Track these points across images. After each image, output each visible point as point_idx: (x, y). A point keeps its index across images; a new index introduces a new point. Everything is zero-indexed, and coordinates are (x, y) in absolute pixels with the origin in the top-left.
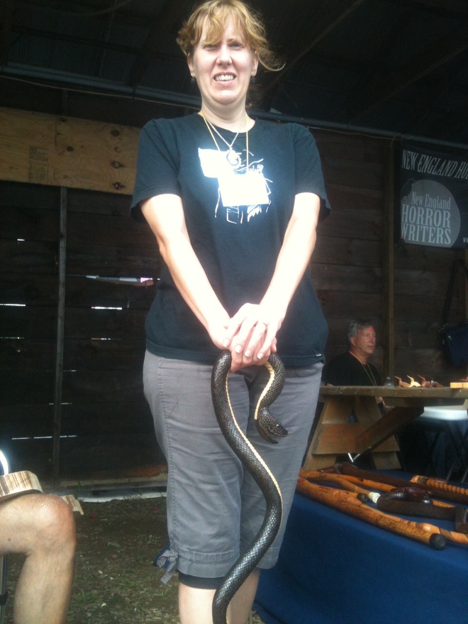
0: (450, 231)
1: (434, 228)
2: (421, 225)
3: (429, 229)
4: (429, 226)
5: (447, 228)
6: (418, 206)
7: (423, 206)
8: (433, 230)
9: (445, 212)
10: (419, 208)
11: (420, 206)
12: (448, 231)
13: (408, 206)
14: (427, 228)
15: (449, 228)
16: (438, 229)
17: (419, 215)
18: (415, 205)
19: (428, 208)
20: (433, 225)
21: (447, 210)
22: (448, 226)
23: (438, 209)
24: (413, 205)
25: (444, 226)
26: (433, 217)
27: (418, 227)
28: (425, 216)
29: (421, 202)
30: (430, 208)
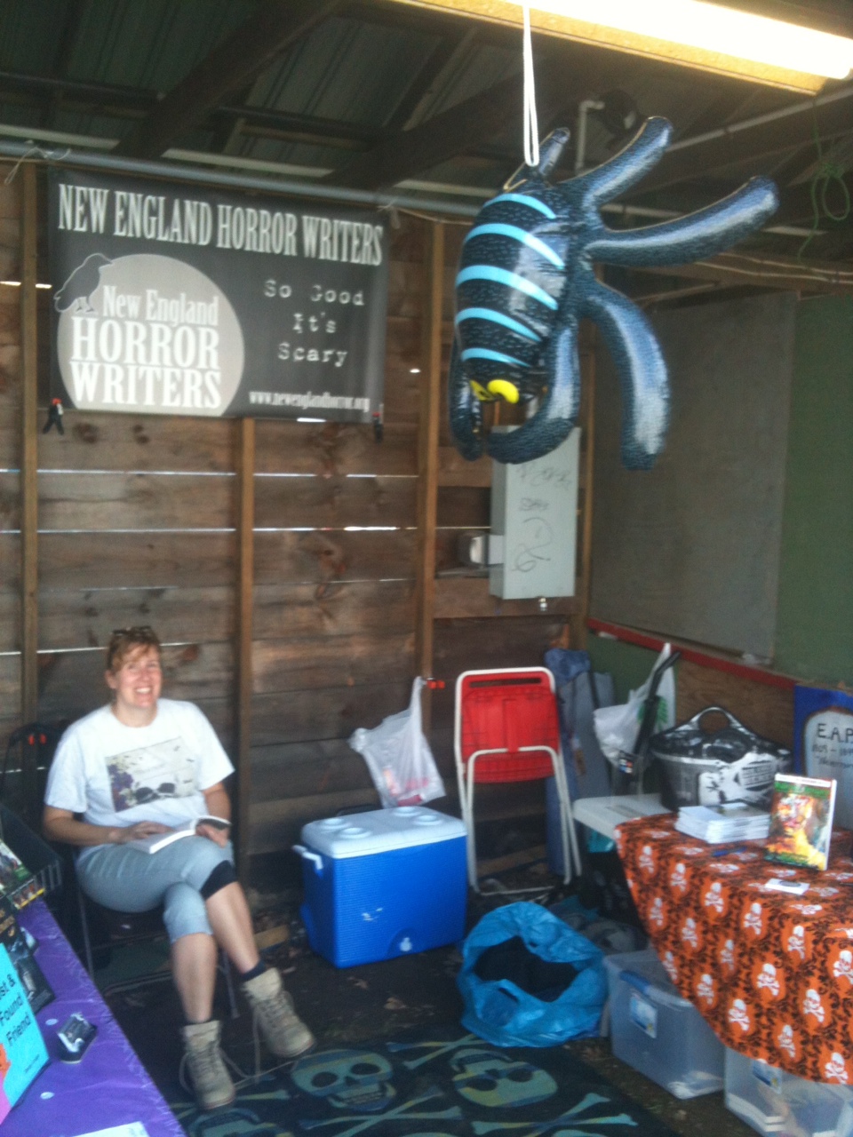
0: (217, 376)
1: (178, 372)
2: (138, 364)
3: (162, 373)
4: (162, 366)
5: (210, 369)
6: (127, 318)
7: (141, 317)
8: (173, 375)
9: (203, 331)
10: (130, 325)
11: (133, 319)
12: (213, 378)
13: (92, 322)
14: (158, 370)
15: (216, 371)
16: (188, 373)
17: (130, 342)
18: (116, 318)
19: (156, 322)
20: (175, 365)
21: (208, 326)
22: (214, 363)
23: (186, 324)
24: (109, 317)
25: (202, 364)
26: (171, 344)
27: (132, 369)
28: (148, 342)
29: (134, 309)
30: (162, 322)
